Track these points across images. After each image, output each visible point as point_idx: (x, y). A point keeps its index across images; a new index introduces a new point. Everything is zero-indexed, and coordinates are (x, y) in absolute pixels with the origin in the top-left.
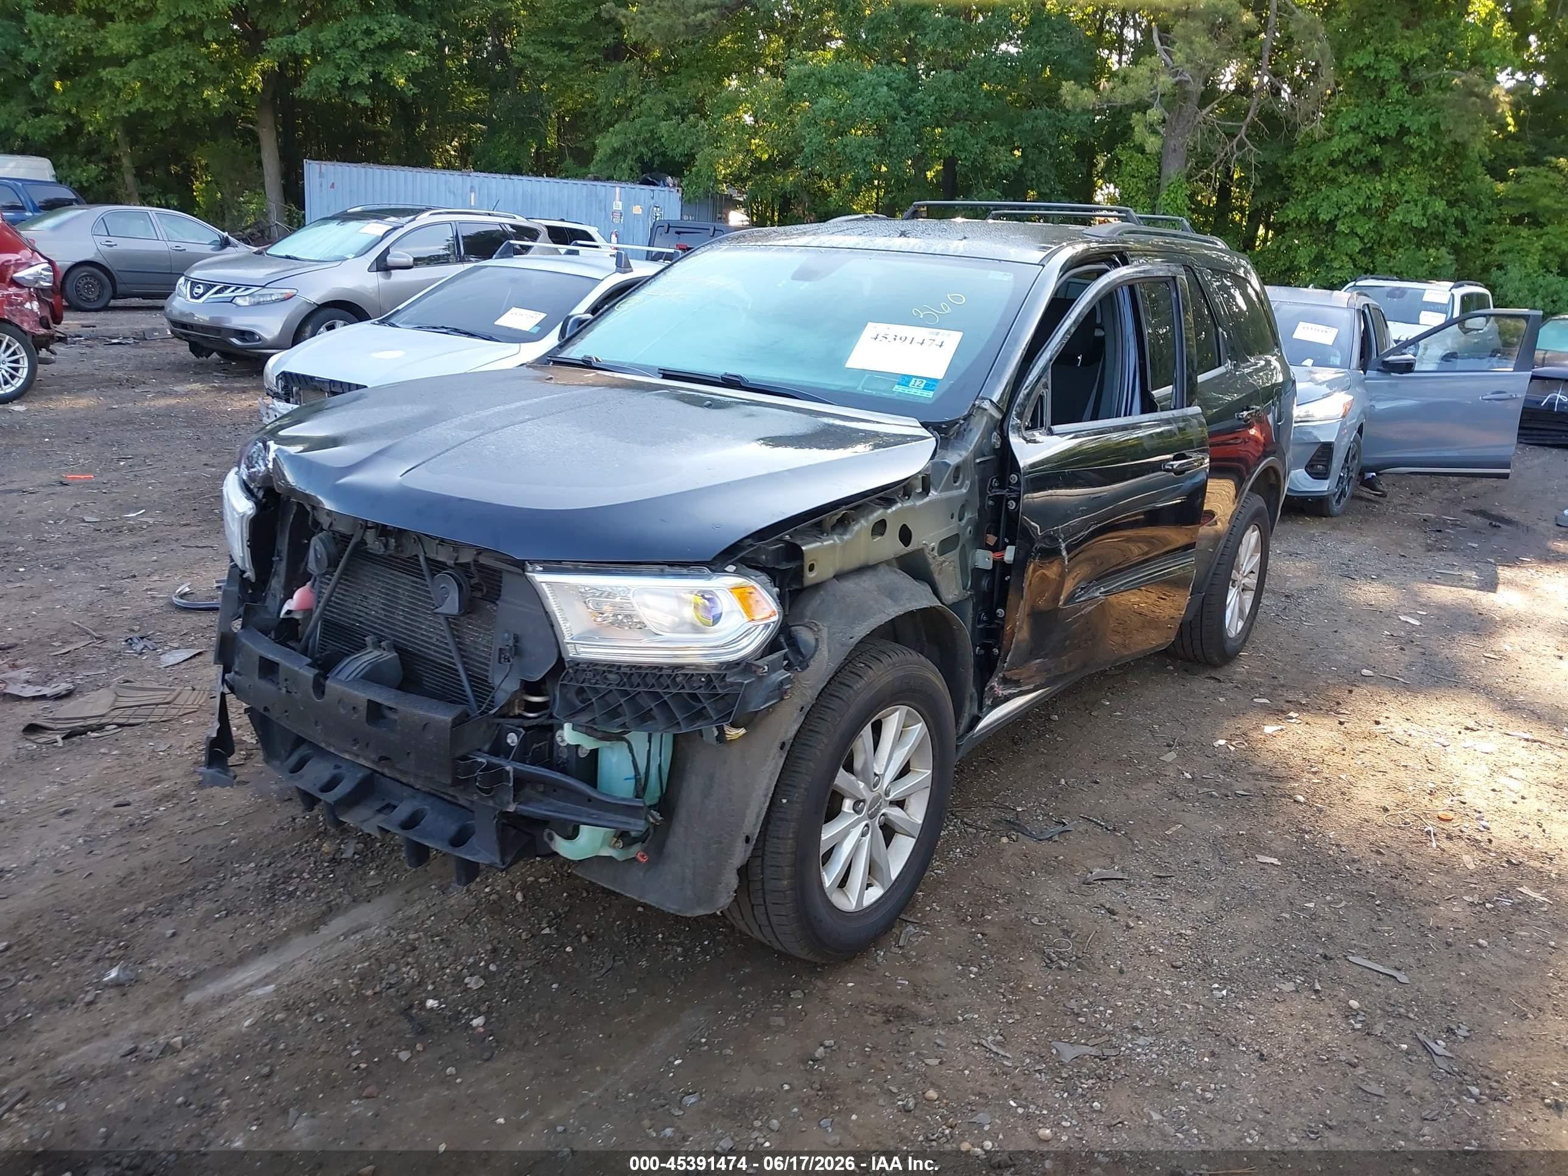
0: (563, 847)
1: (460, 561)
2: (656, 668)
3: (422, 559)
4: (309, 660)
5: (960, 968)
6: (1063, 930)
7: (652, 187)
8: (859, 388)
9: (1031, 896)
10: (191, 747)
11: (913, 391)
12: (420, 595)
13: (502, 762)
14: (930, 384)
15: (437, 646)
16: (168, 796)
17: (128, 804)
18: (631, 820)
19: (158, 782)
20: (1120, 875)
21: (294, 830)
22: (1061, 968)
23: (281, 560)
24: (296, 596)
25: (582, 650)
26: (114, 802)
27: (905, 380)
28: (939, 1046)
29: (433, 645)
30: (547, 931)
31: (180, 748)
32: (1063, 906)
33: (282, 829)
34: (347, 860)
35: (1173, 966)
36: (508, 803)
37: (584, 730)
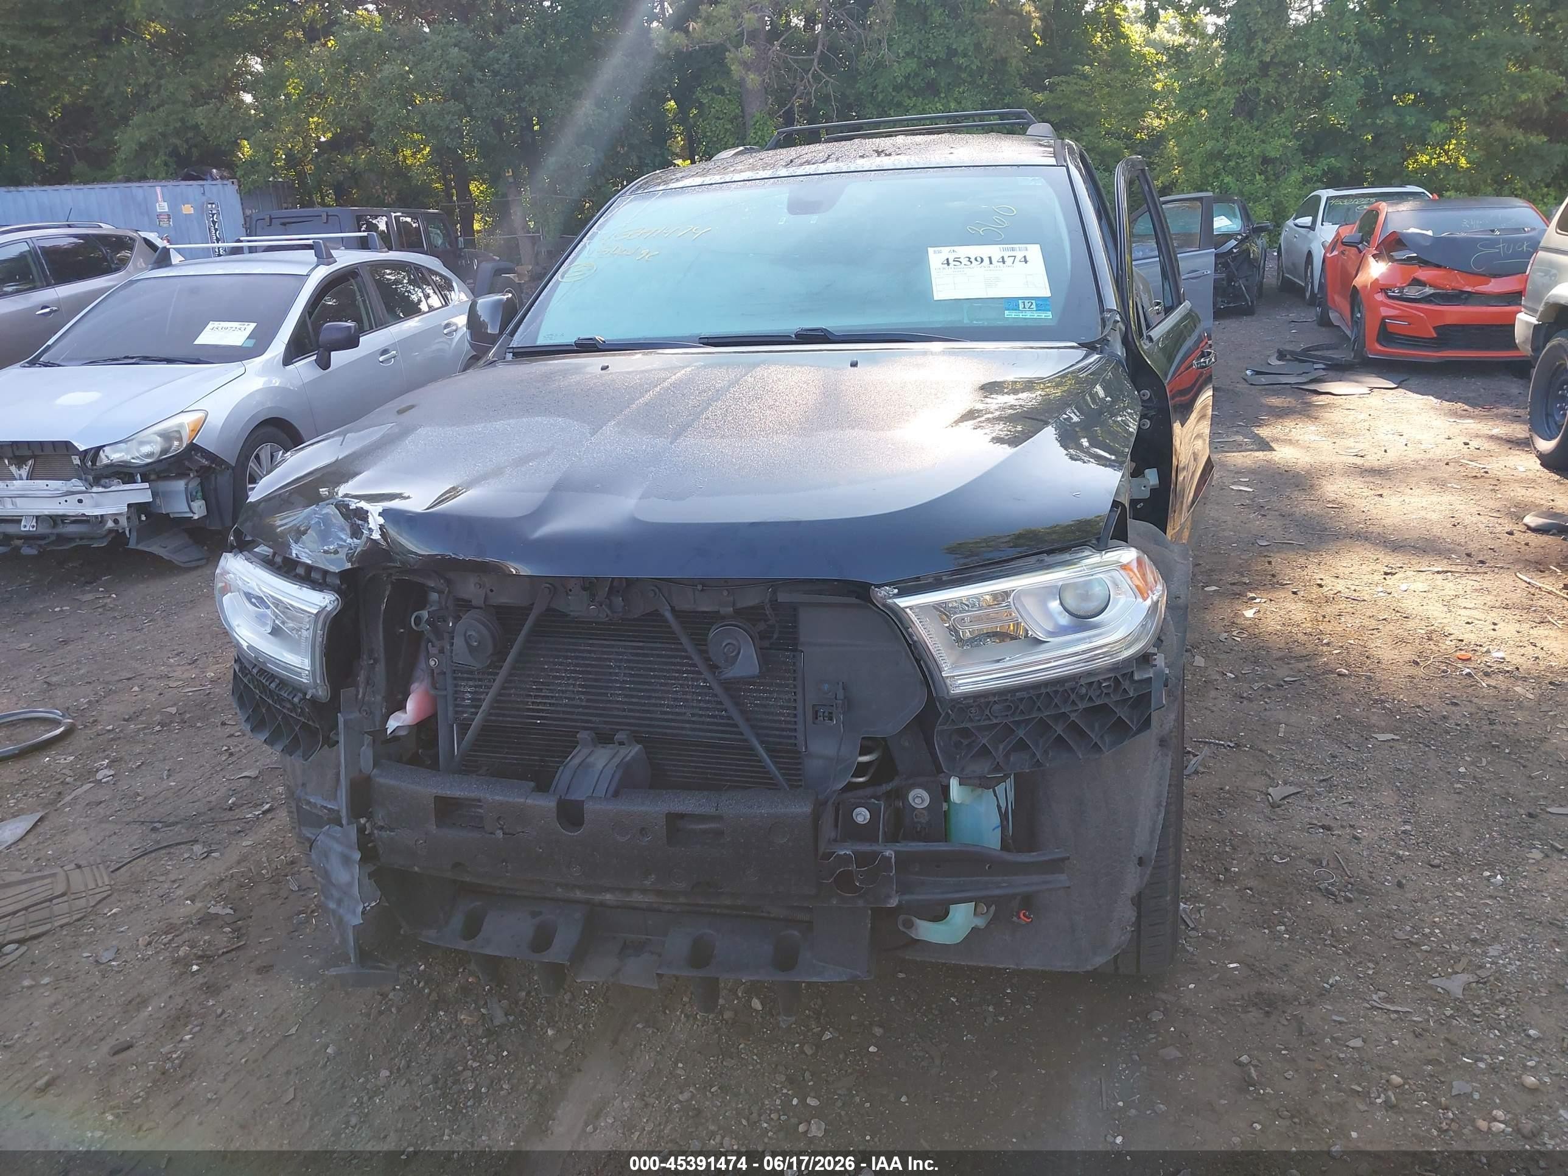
0: (929, 932)
1: (739, 605)
2: (1058, 682)
3: (668, 615)
4: (532, 784)
5: (1267, 931)
6: (1311, 861)
7: (201, 182)
8: (966, 321)
9: (1246, 835)
10: (149, 943)
11: (1028, 315)
12: (650, 662)
13: (875, 848)
14: (1041, 303)
15: (694, 722)
16: (178, 1018)
17: (129, 1047)
18: (1049, 877)
19: (144, 1002)
20: (1293, 789)
21: (399, 1010)
22: (1349, 900)
23: (376, 661)
24: (410, 705)
25: (959, 682)
26: (105, 1048)
27: (1012, 303)
28: (1340, 1023)
29: (688, 722)
30: (827, 1036)
31: (135, 948)
32: (1282, 835)
33: (381, 1013)
34: (502, 1026)
35: (1432, 866)
36: (889, 897)
37: (977, 782)
